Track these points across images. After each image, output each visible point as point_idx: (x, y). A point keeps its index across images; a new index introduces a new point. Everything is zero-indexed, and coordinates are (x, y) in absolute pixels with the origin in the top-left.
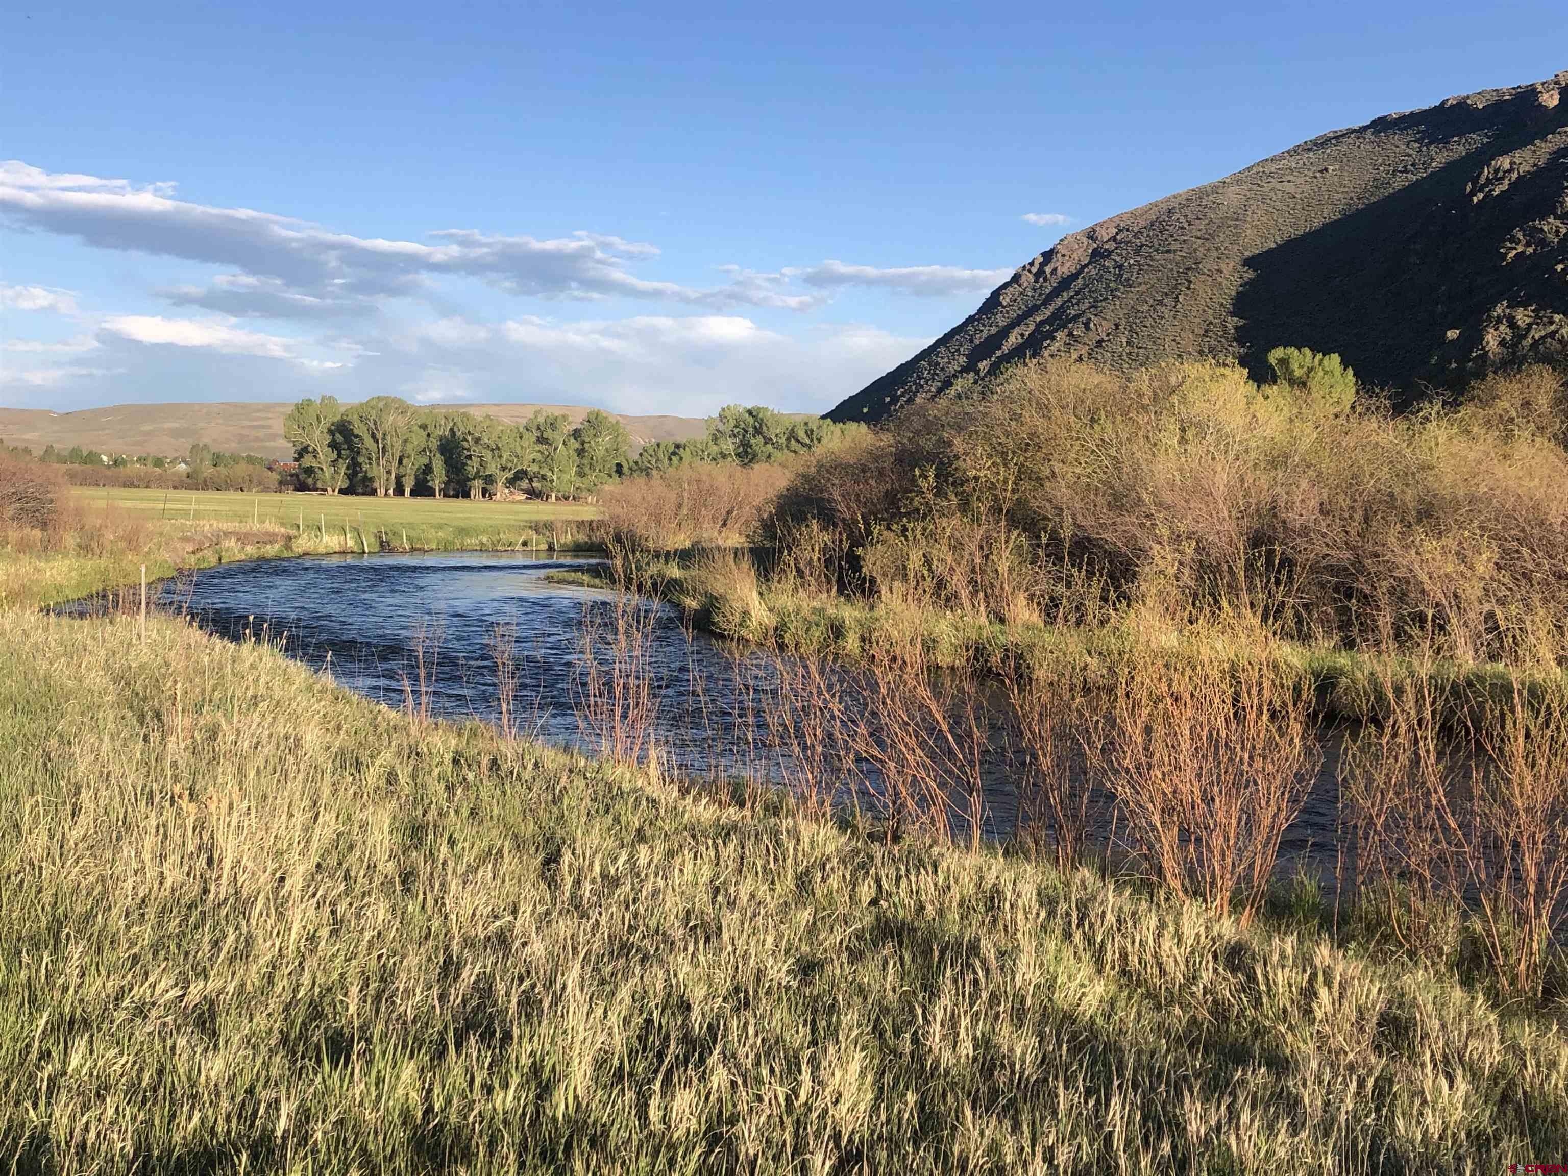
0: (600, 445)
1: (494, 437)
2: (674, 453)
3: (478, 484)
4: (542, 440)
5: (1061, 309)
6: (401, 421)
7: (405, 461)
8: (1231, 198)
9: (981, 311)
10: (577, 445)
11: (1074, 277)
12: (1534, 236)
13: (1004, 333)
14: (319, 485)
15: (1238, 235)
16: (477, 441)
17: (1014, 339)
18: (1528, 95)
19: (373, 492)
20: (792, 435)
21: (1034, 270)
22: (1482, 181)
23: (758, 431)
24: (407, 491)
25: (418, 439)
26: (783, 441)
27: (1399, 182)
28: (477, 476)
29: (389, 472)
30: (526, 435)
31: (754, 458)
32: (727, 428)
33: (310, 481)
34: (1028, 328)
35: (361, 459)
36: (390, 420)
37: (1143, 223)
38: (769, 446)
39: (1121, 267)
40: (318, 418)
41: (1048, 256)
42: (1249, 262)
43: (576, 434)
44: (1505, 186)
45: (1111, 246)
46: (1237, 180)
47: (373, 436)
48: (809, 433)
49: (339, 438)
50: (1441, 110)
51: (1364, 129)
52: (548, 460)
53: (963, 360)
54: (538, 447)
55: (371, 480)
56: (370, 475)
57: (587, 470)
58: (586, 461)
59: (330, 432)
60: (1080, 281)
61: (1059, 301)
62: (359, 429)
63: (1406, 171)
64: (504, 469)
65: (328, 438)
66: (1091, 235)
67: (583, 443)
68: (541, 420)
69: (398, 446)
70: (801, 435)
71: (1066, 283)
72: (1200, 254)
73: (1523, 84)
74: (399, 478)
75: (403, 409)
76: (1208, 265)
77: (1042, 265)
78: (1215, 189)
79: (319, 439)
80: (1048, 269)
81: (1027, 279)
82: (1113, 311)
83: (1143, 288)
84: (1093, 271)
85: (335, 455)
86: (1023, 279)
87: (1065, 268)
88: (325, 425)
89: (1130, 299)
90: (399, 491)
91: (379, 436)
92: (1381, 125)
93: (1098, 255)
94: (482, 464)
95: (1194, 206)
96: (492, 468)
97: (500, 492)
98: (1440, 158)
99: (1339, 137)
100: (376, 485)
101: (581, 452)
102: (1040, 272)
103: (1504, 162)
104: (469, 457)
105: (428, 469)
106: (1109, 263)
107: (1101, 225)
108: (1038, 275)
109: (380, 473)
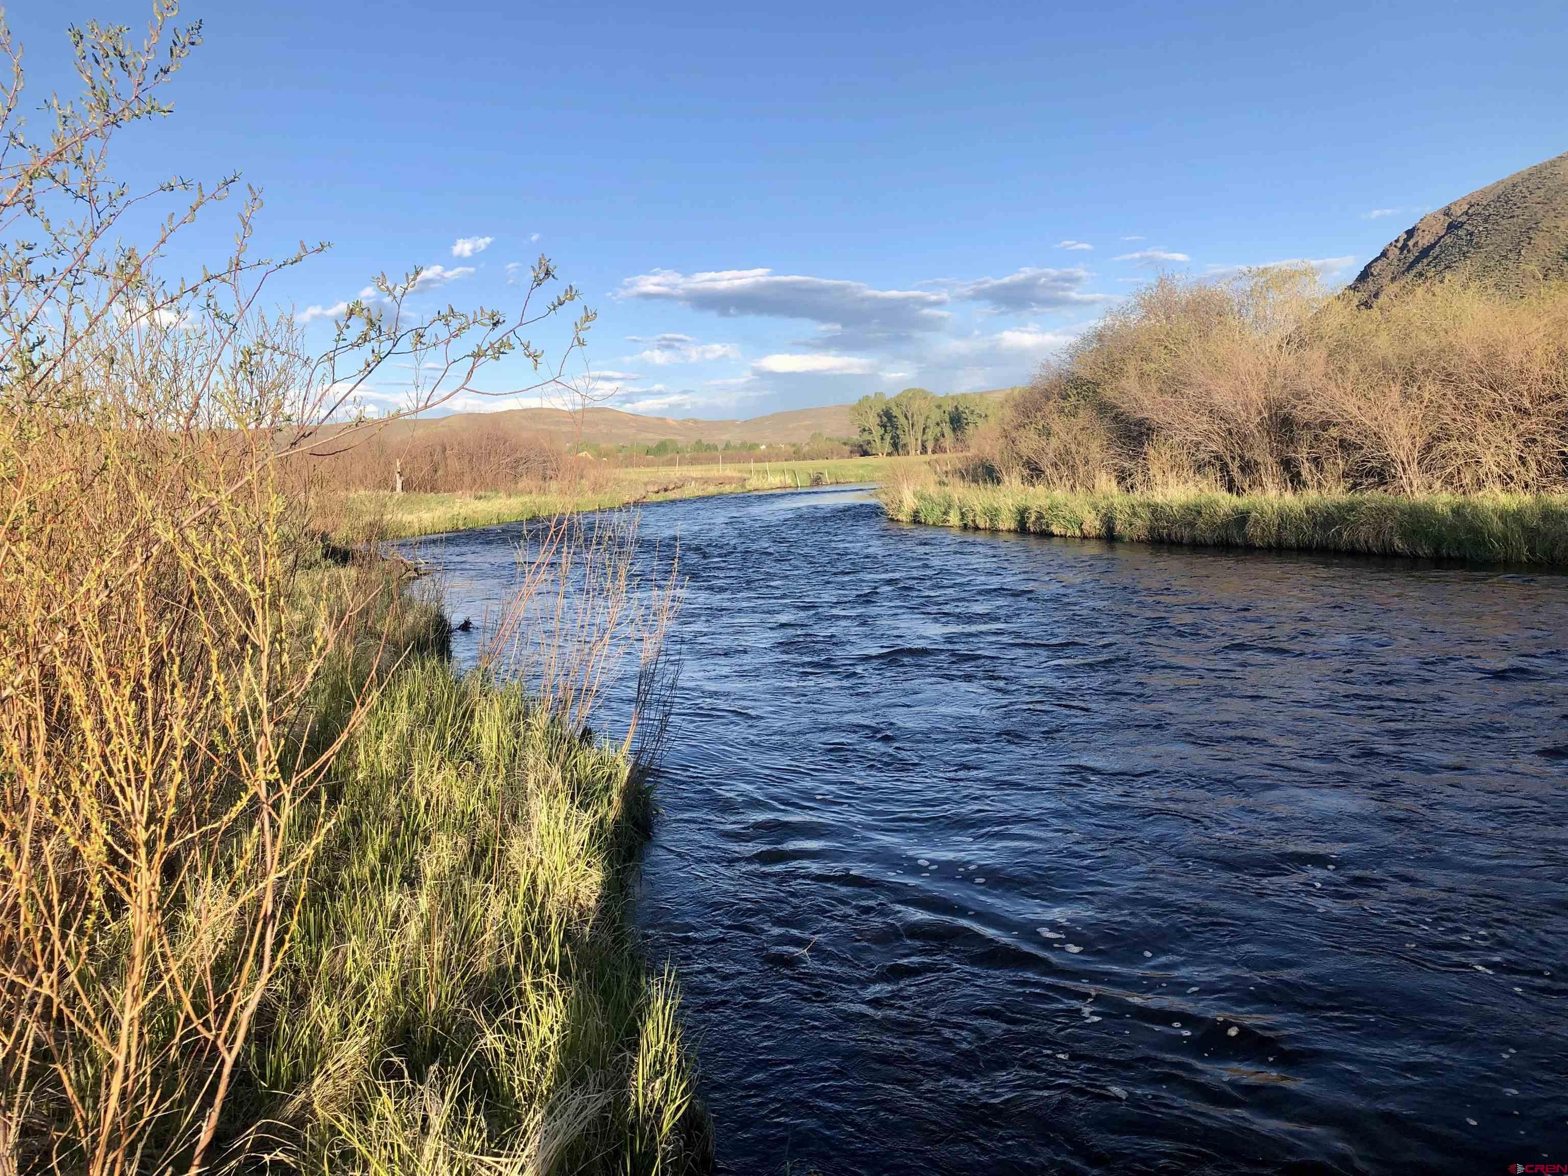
6: (924, 404)
11: (1432, 246)
14: (874, 451)
16: (972, 412)
19: (908, 453)
21: (1399, 245)
24: (930, 450)
25: (936, 415)
29: (917, 439)
33: (868, 449)
35: (899, 432)
36: (915, 406)
37: (1491, 198)
39: (1471, 234)
40: (871, 407)
41: (1410, 233)
45: (1464, 218)
47: (906, 417)
49: (885, 419)
55: (906, 445)
56: (905, 442)
59: (879, 416)
60: (1437, 249)
62: (895, 412)
65: (878, 420)
66: (1447, 213)
69: (922, 421)
71: (1426, 252)
72: (1539, 216)
74: (923, 443)
75: (925, 396)
76: (1546, 224)
77: (1406, 241)
78: (1553, 163)
79: (873, 421)
80: (1411, 243)
81: (1394, 253)
83: (1491, 248)
84: (1448, 240)
85: (883, 431)
86: (1391, 255)
87: (1424, 240)
88: (875, 412)
89: (1480, 258)
90: (924, 450)
91: (909, 416)
93: (1452, 227)
95: (1534, 179)
100: (909, 448)
102: (1404, 246)
105: (942, 434)
106: (1461, 232)
107: (1455, 204)
108: (1402, 249)
109: (911, 439)
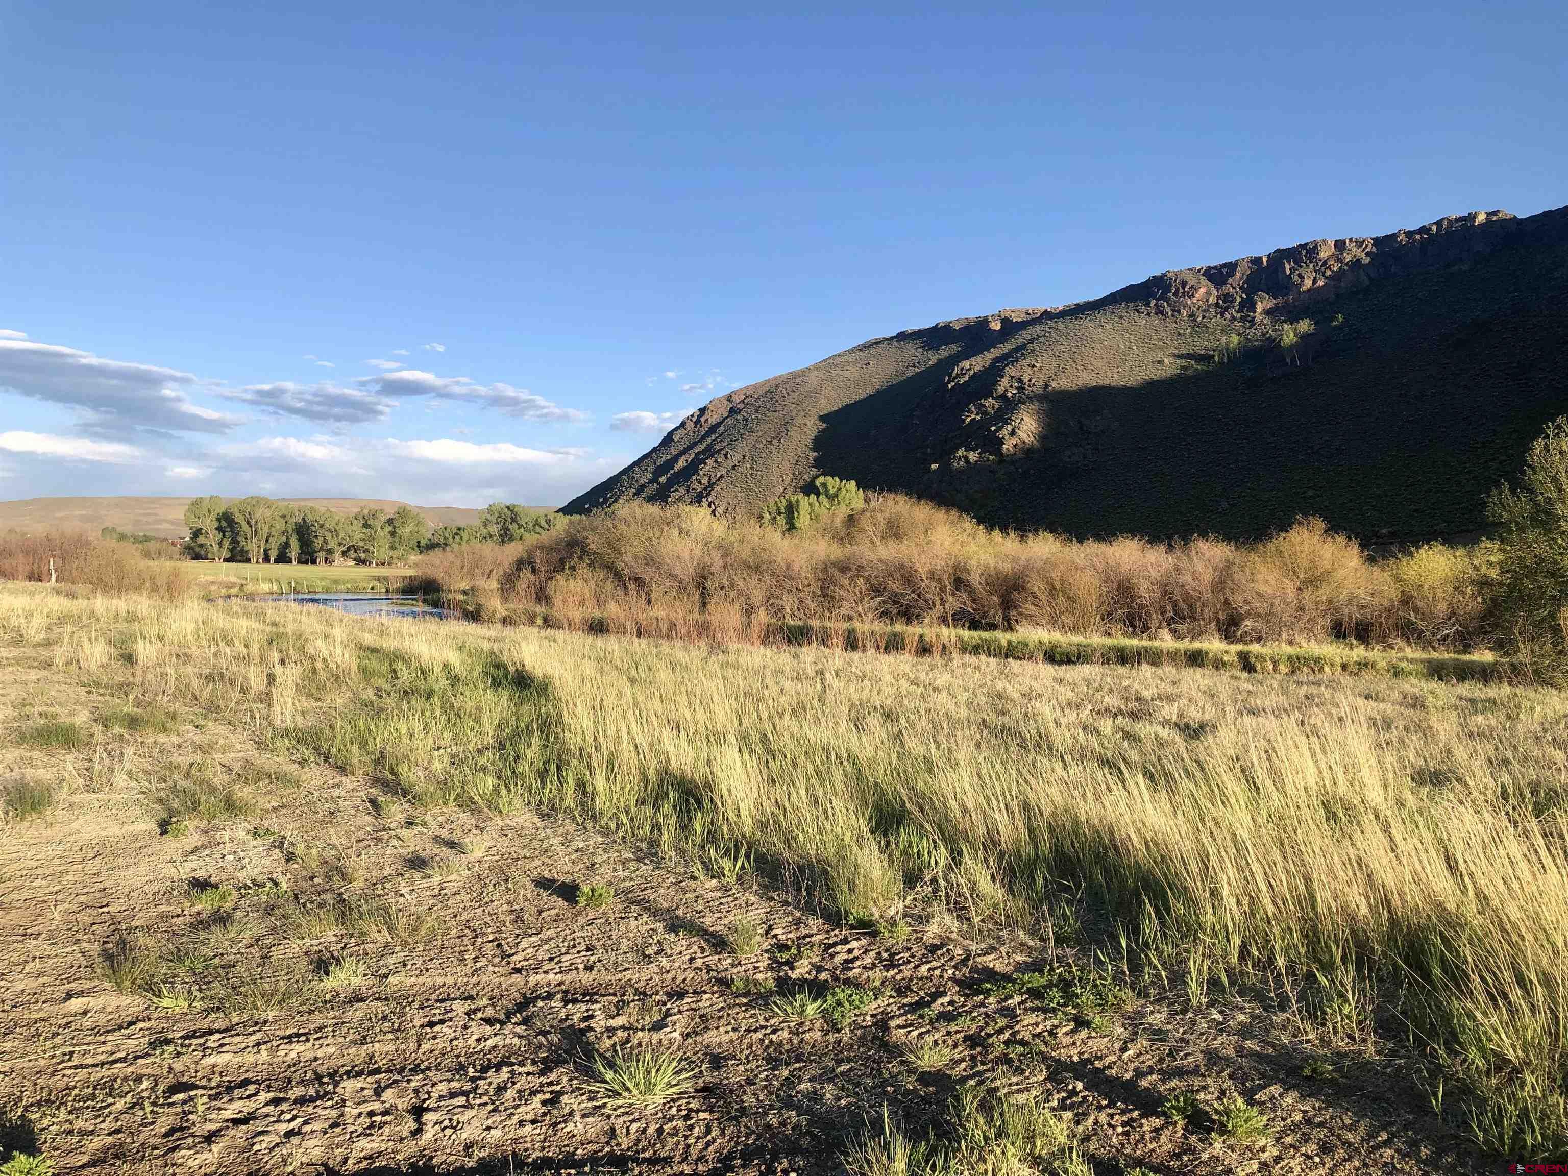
0: (406, 531)
1: (333, 524)
2: (457, 534)
3: (321, 555)
4: (366, 525)
5: (709, 447)
6: (268, 513)
7: (271, 539)
8: (813, 379)
9: (661, 444)
10: (390, 528)
11: (719, 424)
12: (981, 409)
13: (676, 459)
14: (210, 556)
15: (816, 402)
16: (322, 526)
17: (681, 463)
18: (983, 323)
19: (248, 561)
20: (537, 523)
21: (694, 419)
22: (954, 375)
23: (514, 520)
24: (272, 559)
25: (280, 525)
26: (531, 526)
27: (910, 373)
28: (322, 549)
29: (259, 547)
30: (355, 522)
31: (511, 539)
32: (493, 519)
33: (203, 553)
34: (690, 456)
35: (239, 539)
36: (259, 513)
37: (760, 393)
38: (522, 530)
39: (747, 420)
40: (209, 511)
41: (703, 411)
42: (822, 418)
43: (390, 521)
44: (966, 378)
45: (741, 406)
46: (817, 367)
47: (248, 523)
48: (548, 521)
49: (224, 524)
50: (935, 330)
51: (892, 338)
52: (371, 539)
53: (650, 476)
54: (364, 530)
55: (247, 552)
56: (246, 549)
57: (397, 545)
58: (397, 540)
59: (218, 520)
60: (722, 428)
61: (709, 440)
62: (239, 518)
63: (914, 366)
64: (340, 544)
65: (216, 524)
66: (729, 398)
67: (394, 527)
68: (366, 512)
69: (266, 530)
70: (543, 523)
71: (713, 429)
72: (794, 414)
73: (982, 315)
74: (266, 551)
75: (268, 504)
76: (799, 421)
77: (699, 416)
78: (804, 373)
79: (209, 524)
80: (703, 420)
81: (690, 425)
82: (743, 448)
83: (760, 434)
84: (730, 422)
85: (221, 536)
86: (687, 425)
87: (713, 419)
88: (213, 516)
89: (752, 440)
90: (267, 559)
91: (253, 523)
92: (902, 337)
93: (733, 411)
94: (325, 542)
95: (791, 383)
96: (332, 544)
97: (338, 559)
98: (934, 358)
99: (877, 343)
100: (250, 556)
101: (393, 534)
102: (697, 422)
103: (966, 364)
104: (316, 537)
105: (287, 545)
106: (739, 417)
107: (735, 392)
108: (696, 423)
109: (253, 547)
